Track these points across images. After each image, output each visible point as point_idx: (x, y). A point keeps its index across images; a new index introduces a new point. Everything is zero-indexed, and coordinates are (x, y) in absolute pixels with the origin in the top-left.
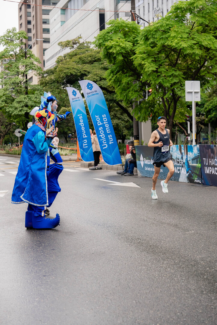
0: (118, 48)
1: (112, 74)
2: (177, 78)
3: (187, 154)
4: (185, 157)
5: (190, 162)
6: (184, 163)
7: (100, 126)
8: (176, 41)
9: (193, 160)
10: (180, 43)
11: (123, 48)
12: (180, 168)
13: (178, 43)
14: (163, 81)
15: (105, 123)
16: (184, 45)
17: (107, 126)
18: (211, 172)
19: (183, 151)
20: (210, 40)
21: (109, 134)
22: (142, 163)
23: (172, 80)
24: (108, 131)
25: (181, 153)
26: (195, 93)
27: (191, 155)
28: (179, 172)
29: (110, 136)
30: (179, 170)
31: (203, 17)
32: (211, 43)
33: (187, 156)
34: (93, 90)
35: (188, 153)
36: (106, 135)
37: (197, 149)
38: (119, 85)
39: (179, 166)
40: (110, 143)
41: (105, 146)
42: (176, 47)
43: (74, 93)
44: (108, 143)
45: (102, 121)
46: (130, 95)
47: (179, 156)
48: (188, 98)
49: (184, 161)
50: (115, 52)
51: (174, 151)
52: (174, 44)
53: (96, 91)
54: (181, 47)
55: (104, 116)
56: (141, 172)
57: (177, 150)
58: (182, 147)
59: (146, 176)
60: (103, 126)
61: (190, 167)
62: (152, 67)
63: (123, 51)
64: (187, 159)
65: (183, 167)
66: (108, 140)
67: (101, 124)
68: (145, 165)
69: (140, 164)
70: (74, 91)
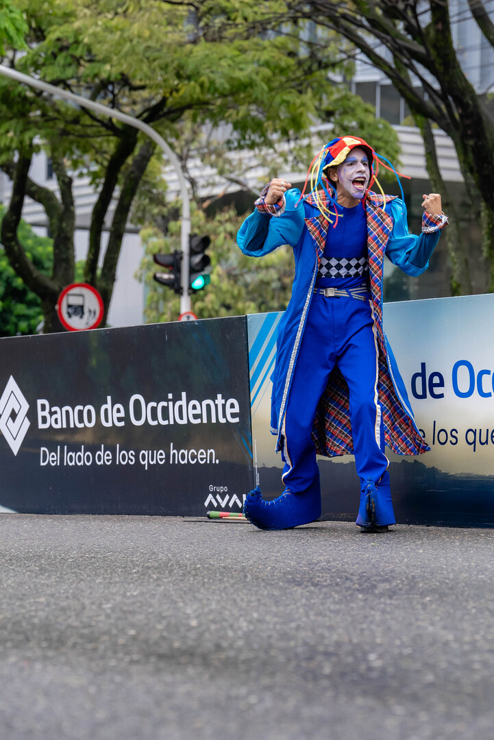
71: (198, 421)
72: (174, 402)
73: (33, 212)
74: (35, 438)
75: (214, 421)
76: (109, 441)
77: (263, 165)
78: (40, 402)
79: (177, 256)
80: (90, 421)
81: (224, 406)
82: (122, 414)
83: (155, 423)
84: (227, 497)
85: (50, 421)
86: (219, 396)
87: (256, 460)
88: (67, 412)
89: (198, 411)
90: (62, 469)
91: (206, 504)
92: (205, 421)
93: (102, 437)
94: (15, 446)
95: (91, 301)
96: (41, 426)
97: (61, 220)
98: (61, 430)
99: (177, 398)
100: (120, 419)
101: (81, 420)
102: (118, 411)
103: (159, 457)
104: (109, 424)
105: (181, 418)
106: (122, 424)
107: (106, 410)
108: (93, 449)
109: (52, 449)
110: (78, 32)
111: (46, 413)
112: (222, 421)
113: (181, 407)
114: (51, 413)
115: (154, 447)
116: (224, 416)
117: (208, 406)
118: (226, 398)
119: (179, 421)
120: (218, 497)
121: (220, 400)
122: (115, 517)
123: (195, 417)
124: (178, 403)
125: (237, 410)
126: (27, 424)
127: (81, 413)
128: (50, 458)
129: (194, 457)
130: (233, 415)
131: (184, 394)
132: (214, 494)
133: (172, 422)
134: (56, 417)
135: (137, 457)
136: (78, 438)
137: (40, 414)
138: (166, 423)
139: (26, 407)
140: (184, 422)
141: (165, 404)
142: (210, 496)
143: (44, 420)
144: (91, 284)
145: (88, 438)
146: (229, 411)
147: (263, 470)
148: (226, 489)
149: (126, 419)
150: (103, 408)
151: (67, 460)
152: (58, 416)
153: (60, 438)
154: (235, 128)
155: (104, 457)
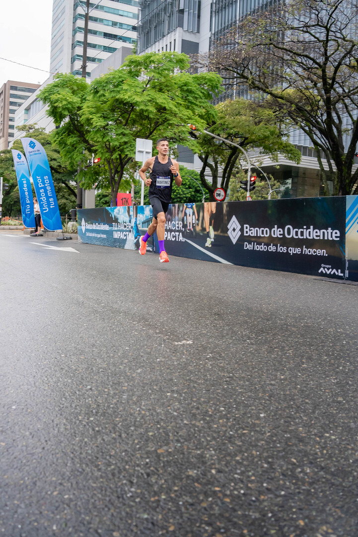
0: (64, 103)
1: (57, 136)
2: (127, 138)
3: (136, 216)
4: (133, 220)
5: (139, 226)
6: (132, 227)
7: (42, 188)
8: (129, 94)
9: (143, 223)
10: (134, 97)
11: (69, 103)
12: (127, 233)
13: (131, 96)
15: (46, 185)
16: (138, 99)
17: (49, 188)
18: (167, 238)
19: (131, 213)
20: (164, 99)
21: (51, 197)
22: (83, 228)
23: (121, 138)
24: (49, 194)
25: (130, 216)
26: (147, 153)
27: (141, 218)
28: (125, 238)
29: (51, 200)
30: (125, 235)
31: (159, 73)
32: (166, 102)
33: (136, 219)
34: (36, 149)
35: (138, 215)
36: (48, 198)
37: (150, 210)
38: (64, 147)
39: (126, 231)
40: (51, 207)
41: (46, 210)
42: (129, 100)
43: (19, 157)
44: (49, 207)
45: (43, 183)
46: (75, 156)
47: (127, 219)
48: (138, 158)
49: (133, 224)
50: (60, 105)
51: (120, 213)
52: (126, 97)
53: (39, 151)
54: (134, 101)
55: (46, 177)
56: (82, 238)
57: (124, 212)
58: (131, 209)
59: (87, 242)
60: (45, 188)
61: (140, 232)
62: (100, 122)
63: (69, 106)
64: (136, 222)
65: (130, 231)
66: (49, 204)
67: (42, 186)
68: (87, 230)
69: (81, 230)
70: (19, 155)
71: (318, 238)
72: (307, 229)
73: (208, 171)
74: (243, 239)
75: (326, 238)
76: (275, 243)
77: (258, 161)
78: (245, 226)
79: (247, 181)
80: (267, 234)
81: (332, 233)
82: (282, 233)
83: (297, 237)
84: (331, 270)
85: (249, 233)
86: (330, 229)
87: (347, 256)
88: (257, 230)
89: (318, 234)
90: (253, 251)
91: (320, 271)
92: (321, 238)
93: (271, 240)
94: (234, 241)
95: (222, 193)
96: (245, 234)
97: (215, 172)
98: (254, 237)
99: (308, 228)
100: (280, 235)
101: (263, 233)
102: (280, 231)
103: (298, 251)
104: (276, 236)
105: (310, 236)
106: (282, 236)
107: (274, 231)
108: (268, 245)
109: (250, 243)
110: (225, 122)
111: (248, 230)
112: (330, 239)
113: (310, 232)
114: (250, 230)
115: (296, 246)
116: (332, 237)
117: (324, 233)
118: (333, 229)
119: (308, 237)
120: (326, 269)
121: (330, 230)
122: (276, 272)
123: (317, 236)
124: (308, 230)
125: (338, 234)
126: (240, 233)
127: (263, 231)
128: (248, 247)
129: (315, 252)
130: (336, 237)
131: (312, 227)
132: (324, 268)
133: (305, 237)
134: (251, 232)
135: (287, 250)
136: (261, 240)
137: (245, 230)
138: (302, 237)
139: (239, 227)
140: (311, 238)
141: (302, 230)
142: (322, 269)
143: (247, 232)
144: (222, 188)
145: (266, 241)
146: (334, 235)
147: (350, 261)
148: (330, 266)
149: (284, 234)
150: (273, 230)
151: (256, 248)
152: (253, 231)
153: (253, 239)
154: (264, 148)
155: (272, 248)
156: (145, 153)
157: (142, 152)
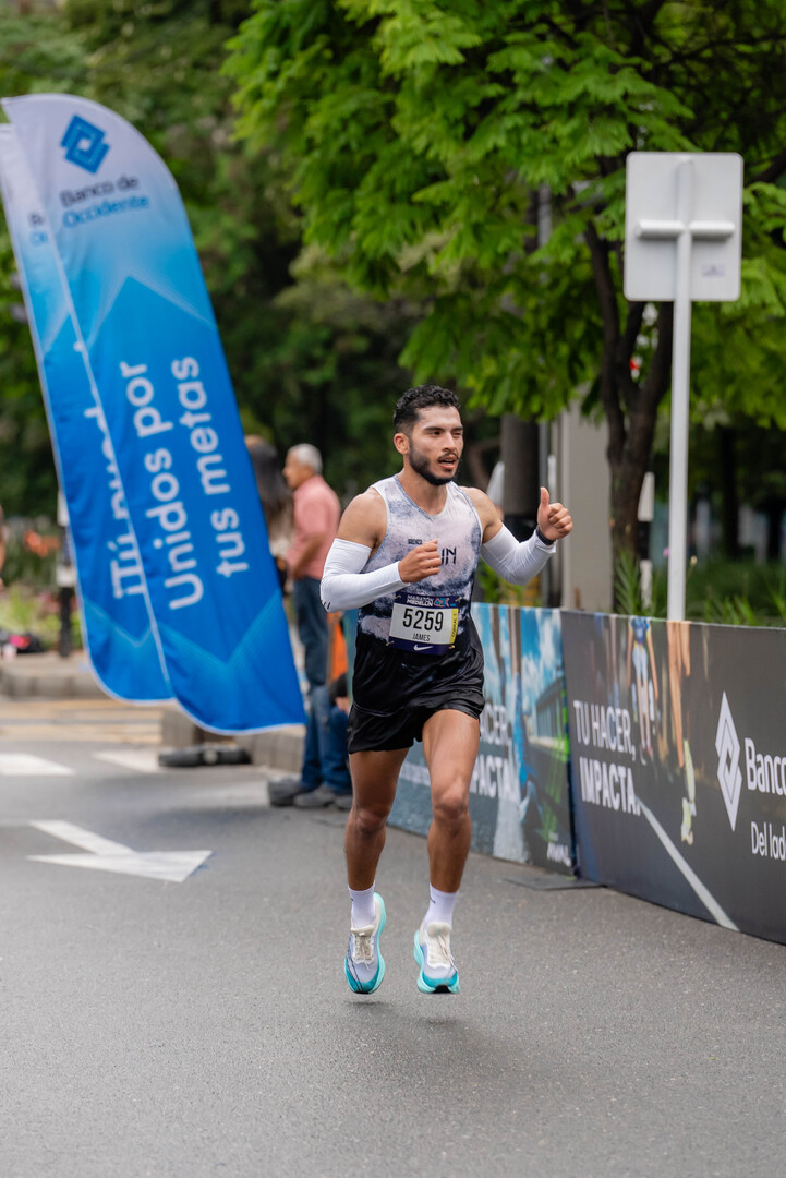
3: (520, 668)
5: (529, 723)
6: (510, 730)
7: (156, 442)
9: (540, 707)
12: (499, 762)
14: (519, 146)
15: (188, 420)
17: (205, 442)
19: (505, 650)
21: (220, 502)
23: (576, 137)
24: (212, 481)
25: (499, 661)
26: (700, 239)
28: (493, 791)
29: (224, 520)
30: (493, 777)
34: (110, 169)
36: (198, 505)
37: (554, 639)
39: (495, 751)
40: (226, 569)
41: (187, 589)
44: (207, 569)
45: (169, 405)
49: (511, 712)
53: (129, 183)
55: (185, 367)
60: (177, 442)
65: (506, 752)
66: (206, 549)
67: (160, 426)
156: (685, 242)
157: (670, 239)
